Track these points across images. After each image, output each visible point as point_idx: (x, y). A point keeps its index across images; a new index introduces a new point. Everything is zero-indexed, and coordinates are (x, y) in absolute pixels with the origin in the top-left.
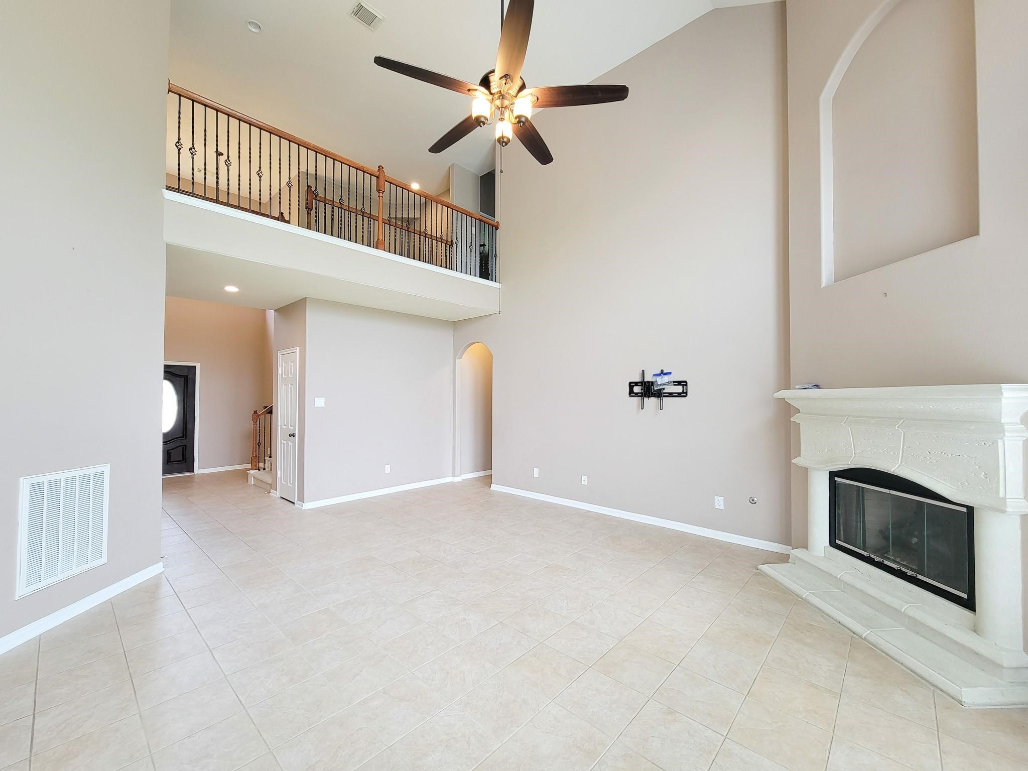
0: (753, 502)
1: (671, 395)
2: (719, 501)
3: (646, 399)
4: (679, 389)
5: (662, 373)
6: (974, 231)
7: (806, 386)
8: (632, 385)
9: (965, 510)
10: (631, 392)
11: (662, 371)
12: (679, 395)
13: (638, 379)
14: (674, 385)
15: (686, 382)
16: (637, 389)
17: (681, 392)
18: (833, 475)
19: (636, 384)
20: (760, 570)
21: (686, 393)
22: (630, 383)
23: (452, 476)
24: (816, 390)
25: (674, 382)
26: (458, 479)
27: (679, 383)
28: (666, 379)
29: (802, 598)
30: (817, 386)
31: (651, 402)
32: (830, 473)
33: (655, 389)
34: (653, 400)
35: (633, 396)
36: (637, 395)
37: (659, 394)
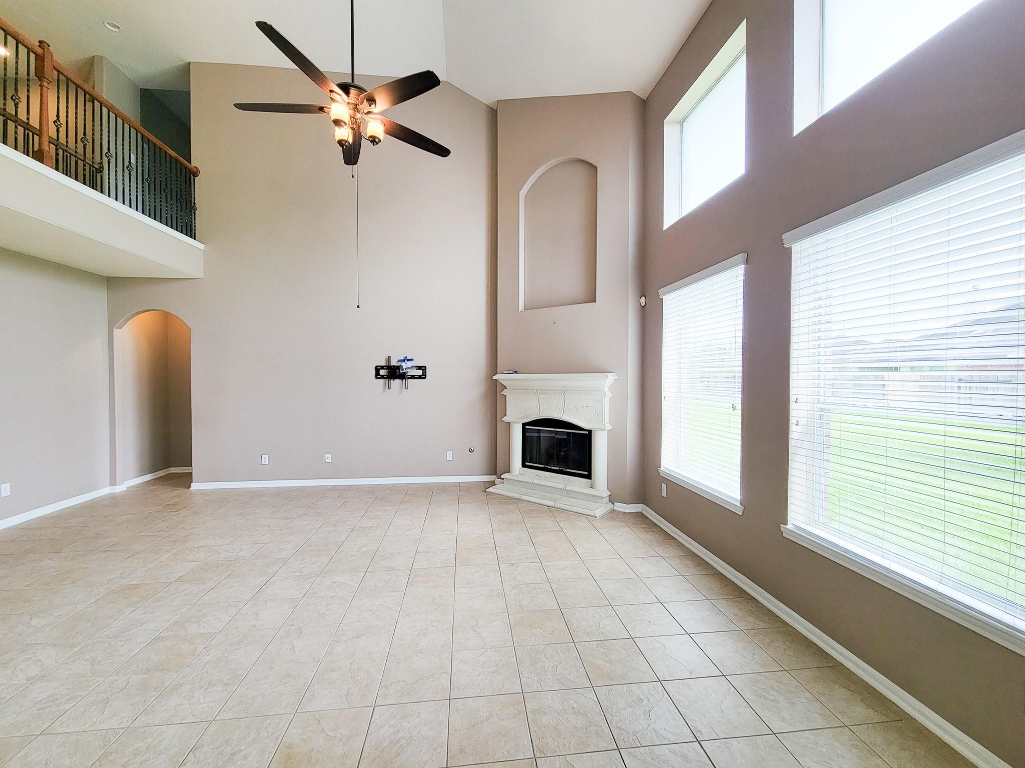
0: (471, 451)
1: (413, 377)
2: (449, 454)
3: (392, 381)
4: (420, 372)
5: (405, 360)
6: (594, 300)
7: (511, 372)
8: (377, 369)
9: (587, 433)
10: (377, 375)
11: (406, 357)
12: (420, 377)
13: (383, 364)
14: (417, 369)
15: (425, 367)
16: (382, 372)
17: (421, 374)
18: (524, 425)
19: (382, 368)
20: (488, 492)
21: (425, 376)
22: (377, 367)
23: (111, 485)
24: (515, 375)
25: (416, 367)
26: (120, 488)
27: (419, 368)
28: (409, 364)
29: (517, 499)
30: (516, 372)
31: (396, 383)
32: (523, 424)
33: (401, 372)
34: (398, 381)
35: (379, 378)
36: (382, 377)
37: (403, 376)
